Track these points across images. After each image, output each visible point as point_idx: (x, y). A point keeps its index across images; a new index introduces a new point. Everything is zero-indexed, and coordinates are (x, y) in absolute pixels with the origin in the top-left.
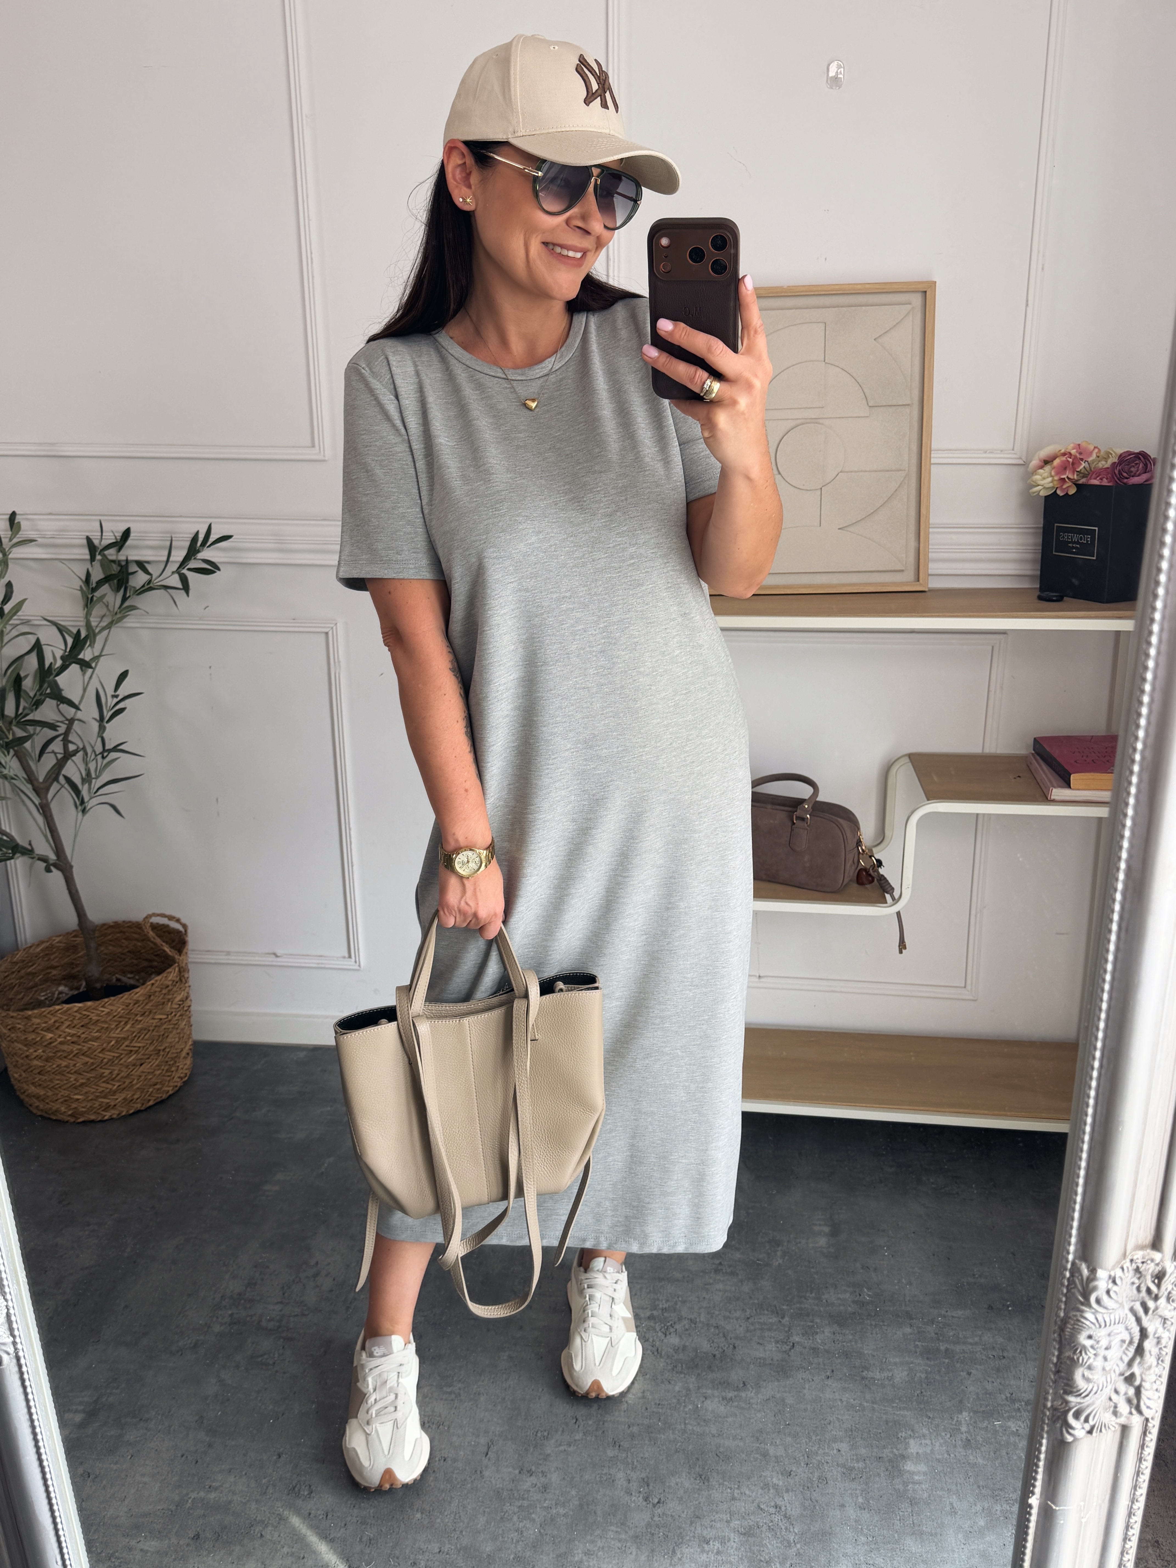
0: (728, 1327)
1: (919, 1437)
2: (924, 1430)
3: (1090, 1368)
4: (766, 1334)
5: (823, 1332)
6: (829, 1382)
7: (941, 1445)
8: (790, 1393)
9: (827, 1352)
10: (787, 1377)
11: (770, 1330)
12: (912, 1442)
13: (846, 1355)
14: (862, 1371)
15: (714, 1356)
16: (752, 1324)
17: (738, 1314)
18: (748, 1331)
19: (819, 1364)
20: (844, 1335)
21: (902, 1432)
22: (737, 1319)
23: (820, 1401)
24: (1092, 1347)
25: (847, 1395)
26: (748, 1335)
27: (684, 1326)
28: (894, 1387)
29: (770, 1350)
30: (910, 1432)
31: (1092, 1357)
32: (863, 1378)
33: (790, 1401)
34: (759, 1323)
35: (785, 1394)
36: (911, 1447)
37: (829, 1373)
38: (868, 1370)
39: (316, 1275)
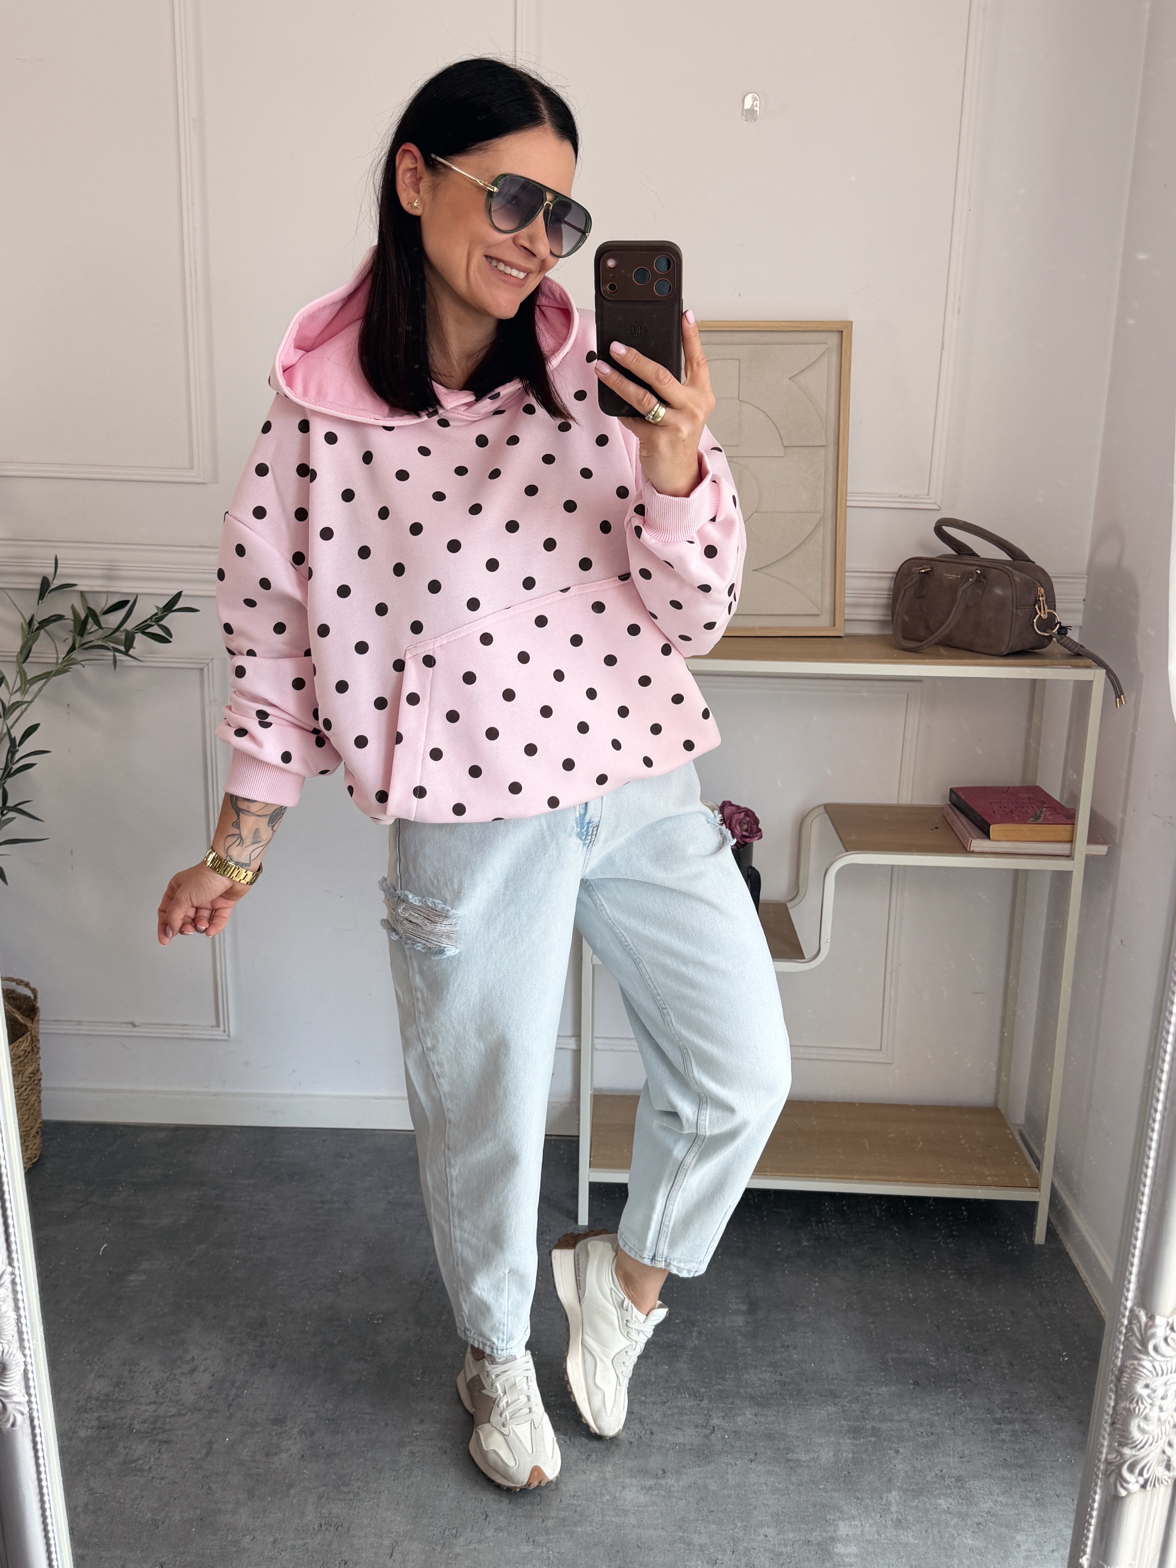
1: (848, 1518)
2: (853, 1512)
3: (1146, 1418)
4: (686, 1417)
5: (744, 1414)
6: (753, 1465)
7: (871, 1526)
8: (712, 1478)
9: (749, 1434)
10: (709, 1463)
11: (688, 1414)
12: (841, 1523)
13: (770, 1437)
14: (787, 1454)
15: (631, 1443)
16: (669, 1408)
18: (665, 1415)
19: (742, 1447)
20: (767, 1416)
21: (831, 1514)
22: (654, 1403)
23: (745, 1486)
24: (1149, 1396)
25: (772, 1479)
26: (665, 1420)
28: (820, 1468)
29: (690, 1435)
30: (838, 1514)
31: (1149, 1406)
32: (788, 1460)
33: (713, 1487)
34: (675, 1406)
35: (708, 1481)
36: (841, 1529)
37: (752, 1456)
38: (793, 1452)
39: (192, 1371)
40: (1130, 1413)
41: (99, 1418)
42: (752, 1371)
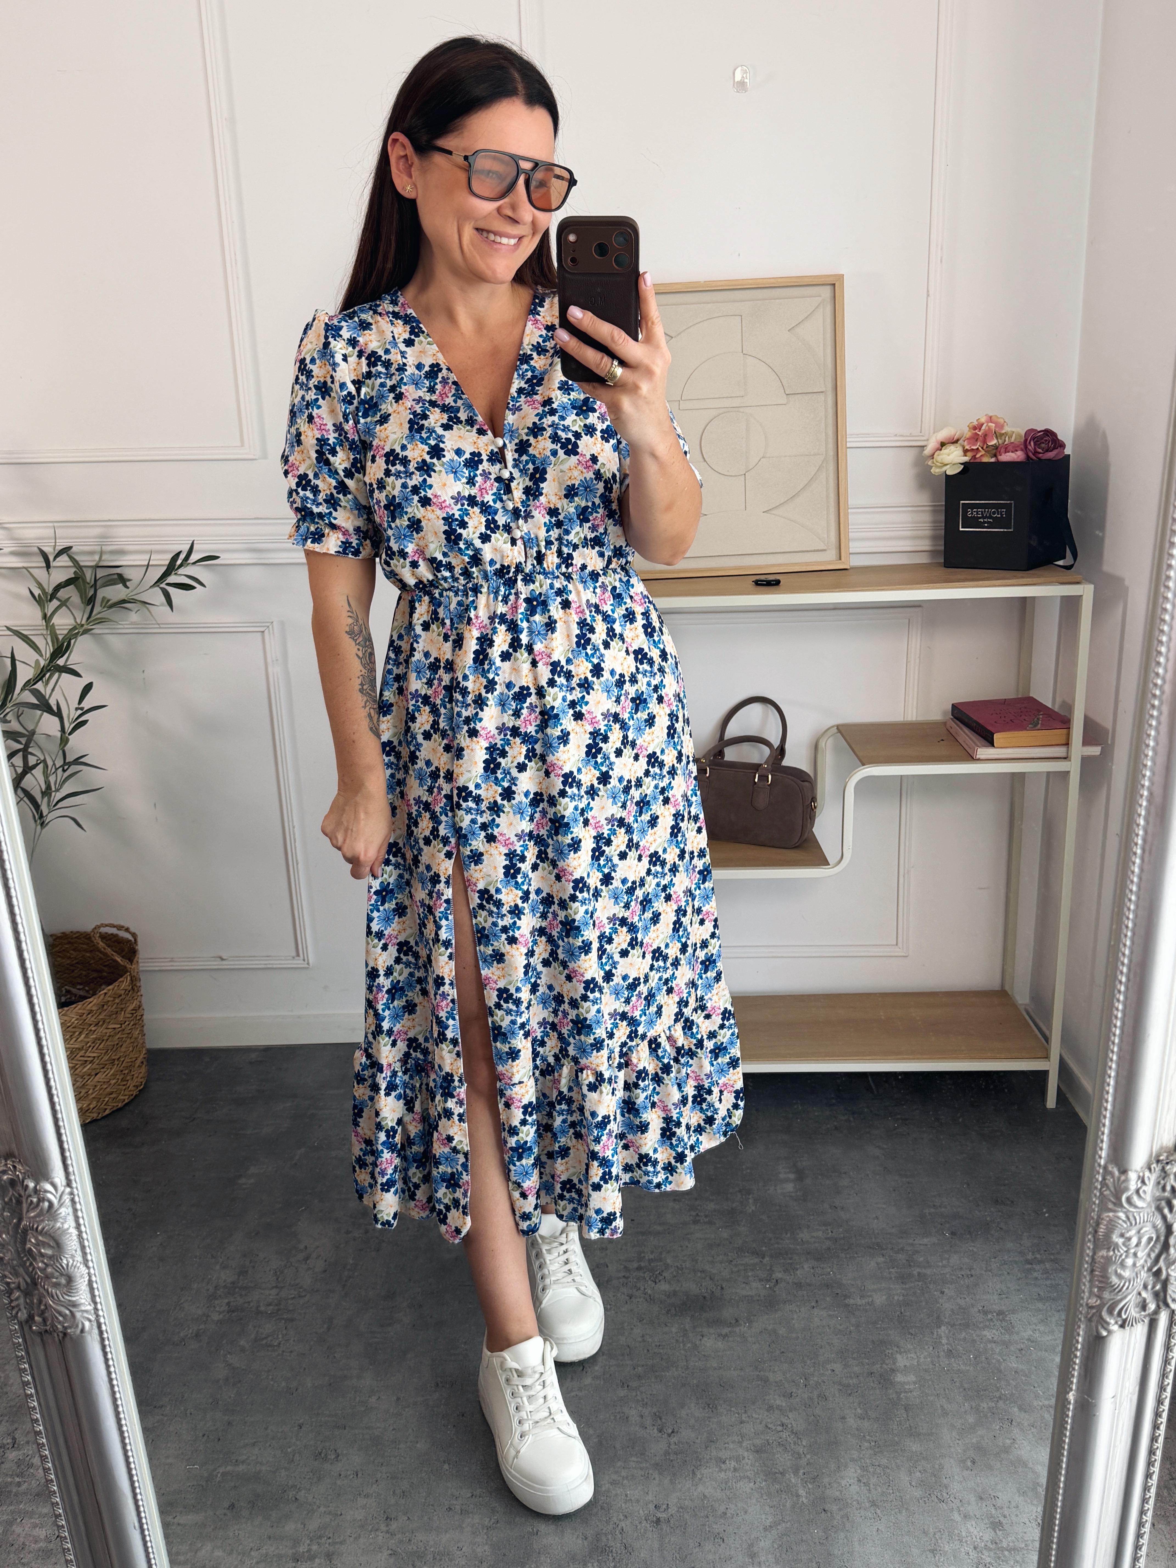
0: (714, 1271)
1: (905, 1352)
2: (908, 1345)
3: (1122, 1264)
4: (750, 1274)
5: (803, 1267)
6: (815, 1311)
7: (925, 1357)
8: (780, 1324)
9: (809, 1285)
10: (776, 1310)
11: (752, 1270)
12: (899, 1357)
14: (844, 1299)
15: (704, 1298)
16: (736, 1265)
17: (721, 1258)
18: (732, 1272)
19: (804, 1296)
20: (823, 1268)
21: (889, 1349)
22: (721, 1263)
23: (810, 1329)
24: (1124, 1244)
25: (834, 1322)
26: (733, 1276)
27: (672, 1273)
28: (875, 1311)
29: (755, 1288)
30: (895, 1348)
31: (1124, 1253)
32: (846, 1305)
33: (782, 1331)
34: (741, 1264)
35: (776, 1326)
36: (899, 1361)
37: (813, 1304)
38: (849, 1297)
39: (307, 1259)
40: (1108, 1261)
41: (228, 1304)
42: (805, 1230)
